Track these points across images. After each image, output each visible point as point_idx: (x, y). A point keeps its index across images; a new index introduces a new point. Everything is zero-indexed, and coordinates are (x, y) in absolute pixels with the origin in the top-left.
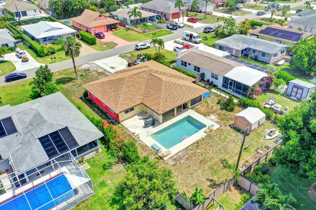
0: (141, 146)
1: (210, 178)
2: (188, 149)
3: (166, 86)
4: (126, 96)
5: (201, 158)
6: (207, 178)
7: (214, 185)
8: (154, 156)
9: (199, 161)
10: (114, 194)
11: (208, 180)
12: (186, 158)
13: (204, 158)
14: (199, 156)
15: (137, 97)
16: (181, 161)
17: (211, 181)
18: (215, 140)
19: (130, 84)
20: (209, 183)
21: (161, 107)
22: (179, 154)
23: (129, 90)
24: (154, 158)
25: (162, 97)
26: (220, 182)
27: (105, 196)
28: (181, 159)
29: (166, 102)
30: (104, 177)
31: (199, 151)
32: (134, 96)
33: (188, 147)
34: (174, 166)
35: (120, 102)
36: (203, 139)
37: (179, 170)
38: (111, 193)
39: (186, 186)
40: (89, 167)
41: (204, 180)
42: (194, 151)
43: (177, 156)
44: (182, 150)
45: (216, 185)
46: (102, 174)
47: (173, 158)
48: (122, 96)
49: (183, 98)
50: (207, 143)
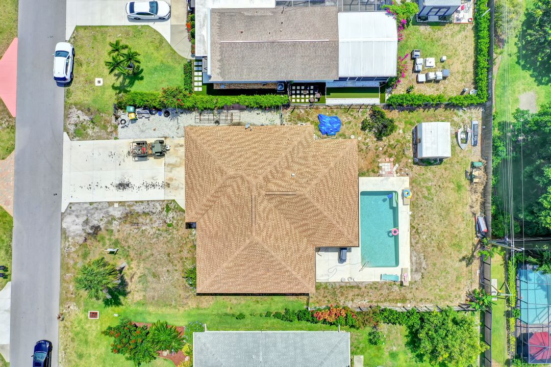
0: (371, 288)
1: (461, 258)
2: (413, 245)
3: (318, 200)
4: (291, 263)
5: (434, 244)
6: (458, 259)
7: (469, 261)
8: (395, 286)
9: (435, 249)
10: (412, 352)
11: (460, 261)
12: (423, 257)
13: (436, 241)
14: (430, 243)
15: (303, 247)
16: (423, 266)
17: (464, 258)
18: (423, 205)
19: (272, 241)
20: (464, 263)
21: (349, 236)
22: (413, 261)
23: (283, 250)
24: (397, 288)
25: (335, 222)
26: (471, 252)
27: (408, 361)
28: (420, 264)
29: (344, 223)
30: (385, 350)
31: (424, 237)
32: (298, 250)
33: (411, 243)
34: (423, 278)
35: (299, 277)
36: (413, 217)
37: (431, 277)
38: (409, 354)
39: (452, 286)
40: (362, 357)
41: (458, 264)
42: (421, 242)
43: (414, 264)
44: (411, 252)
45: (471, 259)
46: (381, 349)
47: (414, 270)
48: (289, 268)
49: (351, 193)
50: (421, 218)
